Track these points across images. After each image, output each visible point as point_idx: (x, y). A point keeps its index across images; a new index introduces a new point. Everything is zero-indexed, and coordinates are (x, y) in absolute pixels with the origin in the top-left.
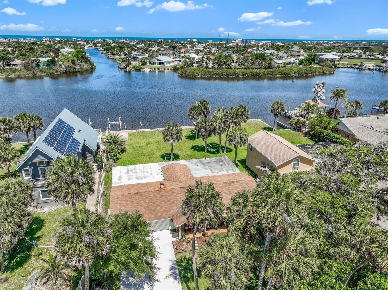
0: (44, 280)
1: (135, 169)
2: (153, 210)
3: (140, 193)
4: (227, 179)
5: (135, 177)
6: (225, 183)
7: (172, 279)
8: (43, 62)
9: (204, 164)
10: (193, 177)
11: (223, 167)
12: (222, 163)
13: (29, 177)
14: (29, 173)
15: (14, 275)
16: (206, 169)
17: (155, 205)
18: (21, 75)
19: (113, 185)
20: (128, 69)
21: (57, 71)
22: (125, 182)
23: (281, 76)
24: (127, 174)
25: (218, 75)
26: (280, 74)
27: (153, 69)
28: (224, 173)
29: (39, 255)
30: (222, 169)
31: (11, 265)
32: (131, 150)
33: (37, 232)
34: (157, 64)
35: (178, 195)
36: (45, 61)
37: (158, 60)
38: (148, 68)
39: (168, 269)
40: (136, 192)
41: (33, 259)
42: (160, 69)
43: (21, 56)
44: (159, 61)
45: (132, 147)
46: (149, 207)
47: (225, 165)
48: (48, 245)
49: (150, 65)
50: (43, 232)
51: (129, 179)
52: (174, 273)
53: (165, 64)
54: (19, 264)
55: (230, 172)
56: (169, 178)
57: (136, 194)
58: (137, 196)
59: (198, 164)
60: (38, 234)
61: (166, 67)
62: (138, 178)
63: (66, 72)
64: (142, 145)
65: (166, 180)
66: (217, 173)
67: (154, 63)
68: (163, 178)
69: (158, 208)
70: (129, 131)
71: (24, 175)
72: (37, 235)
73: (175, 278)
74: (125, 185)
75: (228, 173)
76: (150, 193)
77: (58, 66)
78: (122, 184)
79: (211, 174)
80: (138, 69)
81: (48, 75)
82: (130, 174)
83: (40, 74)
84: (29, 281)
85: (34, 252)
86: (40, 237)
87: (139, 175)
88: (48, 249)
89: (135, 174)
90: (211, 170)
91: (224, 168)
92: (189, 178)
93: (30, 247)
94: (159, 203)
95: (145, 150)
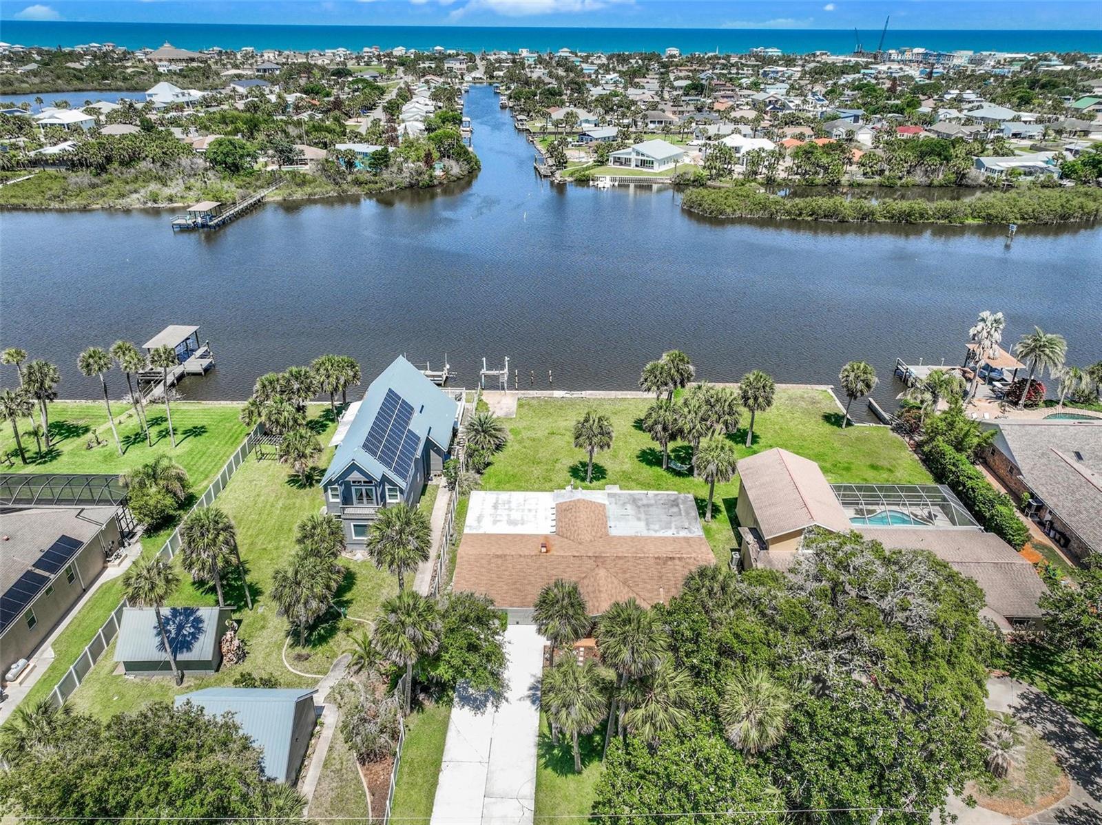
0: (356, 668)
1: (509, 502)
2: (520, 591)
3: (505, 556)
4: (664, 551)
5: (505, 518)
6: (656, 558)
7: (528, 703)
8: (361, 156)
9: (639, 507)
10: (607, 535)
11: (673, 519)
12: (675, 510)
13: (338, 500)
14: (338, 493)
15: (316, 654)
16: (639, 519)
17: (526, 582)
18: (315, 194)
19: (466, 531)
20: (558, 177)
21: (391, 185)
22: (488, 528)
23: (976, 222)
24: (493, 511)
25: (789, 213)
26: (974, 218)
27: (621, 180)
28: (669, 533)
29: (348, 630)
30: (671, 523)
31: (313, 638)
32: (517, 446)
33: (345, 592)
34: (633, 164)
35: (568, 570)
36: (365, 154)
37: (638, 153)
38: (608, 177)
39: (526, 688)
40: (500, 553)
41: (340, 635)
42: (640, 180)
43: (316, 131)
44: (640, 157)
45: (519, 438)
46: (515, 583)
47: (680, 514)
48: (360, 617)
49: (618, 166)
50: (353, 594)
51: (495, 522)
52: (534, 695)
53: (656, 165)
54: (322, 639)
55: (683, 534)
56: (564, 530)
57: (498, 556)
58: (500, 562)
59: (628, 507)
60: (348, 596)
61: (655, 174)
62: (512, 522)
63: (411, 186)
64: (539, 434)
65: (557, 533)
66: (656, 531)
67: (627, 162)
68: (554, 529)
69: (529, 587)
70: (521, 393)
71: (330, 496)
72: (345, 599)
73: (533, 702)
74: (485, 534)
75: (676, 535)
76: (522, 559)
77: (395, 169)
78: (481, 531)
79: (645, 533)
80: (583, 181)
81: (370, 195)
82: (499, 512)
83: (354, 190)
84: (335, 666)
85: (342, 624)
86: (349, 602)
87: (516, 515)
88: (360, 623)
89: (507, 512)
90: (647, 524)
91: (675, 522)
92: (599, 535)
93: (337, 616)
94: (532, 579)
95: (541, 450)
